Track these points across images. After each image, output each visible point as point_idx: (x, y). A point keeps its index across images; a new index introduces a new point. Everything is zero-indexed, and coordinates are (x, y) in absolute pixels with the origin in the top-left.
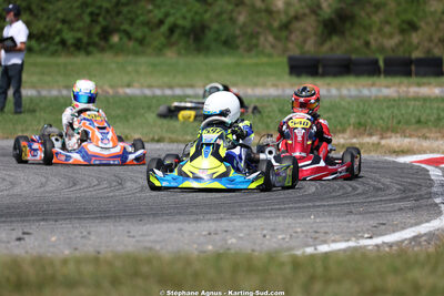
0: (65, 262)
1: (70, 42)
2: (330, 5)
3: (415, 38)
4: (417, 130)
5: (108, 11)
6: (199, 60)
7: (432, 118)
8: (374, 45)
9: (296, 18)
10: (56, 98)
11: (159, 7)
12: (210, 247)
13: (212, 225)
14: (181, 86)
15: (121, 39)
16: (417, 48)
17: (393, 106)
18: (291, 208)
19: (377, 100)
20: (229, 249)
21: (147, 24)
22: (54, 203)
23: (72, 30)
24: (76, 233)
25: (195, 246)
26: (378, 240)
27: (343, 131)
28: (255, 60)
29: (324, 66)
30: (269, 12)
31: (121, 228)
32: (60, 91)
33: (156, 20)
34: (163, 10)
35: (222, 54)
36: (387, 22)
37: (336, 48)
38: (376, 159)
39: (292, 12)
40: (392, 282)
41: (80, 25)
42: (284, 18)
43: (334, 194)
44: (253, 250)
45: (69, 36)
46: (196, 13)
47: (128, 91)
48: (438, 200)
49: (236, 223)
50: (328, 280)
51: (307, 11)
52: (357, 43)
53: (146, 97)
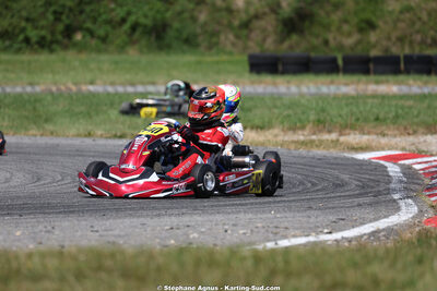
0: (30, 256)
1: (34, 39)
2: (289, 5)
3: (373, 37)
4: (375, 127)
5: (71, 10)
6: (161, 58)
7: (391, 116)
8: (332, 43)
9: (257, 17)
10: (20, 95)
11: (121, 6)
12: (172, 242)
13: (174, 220)
14: (143, 83)
15: (84, 37)
16: (374, 46)
17: (351, 104)
18: (252, 204)
19: (336, 97)
20: (191, 243)
21: (109, 22)
22: (19, 197)
23: (36, 28)
24: (40, 227)
25: (158, 240)
26: (337, 236)
27: (303, 128)
28: (216, 58)
29: (284, 64)
30: (230, 10)
31: (84, 223)
32: (23, 88)
33: (118, 19)
34: (125, 9)
35: (184, 52)
36: (346, 21)
37: (296, 46)
38: (335, 155)
39: (252, 11)
40: (352, 276)
41: (43, 23)
42: (244, 17)
43: (294, 190)
44: (215, 245)
45: (33, 34)
46: (158, 11)
47: (91, 88)
48: (396, 196)
49: (197, 218)
50: (288, 275)
51: (267, 10)
52: (315, 42)
53: (108, 94)
